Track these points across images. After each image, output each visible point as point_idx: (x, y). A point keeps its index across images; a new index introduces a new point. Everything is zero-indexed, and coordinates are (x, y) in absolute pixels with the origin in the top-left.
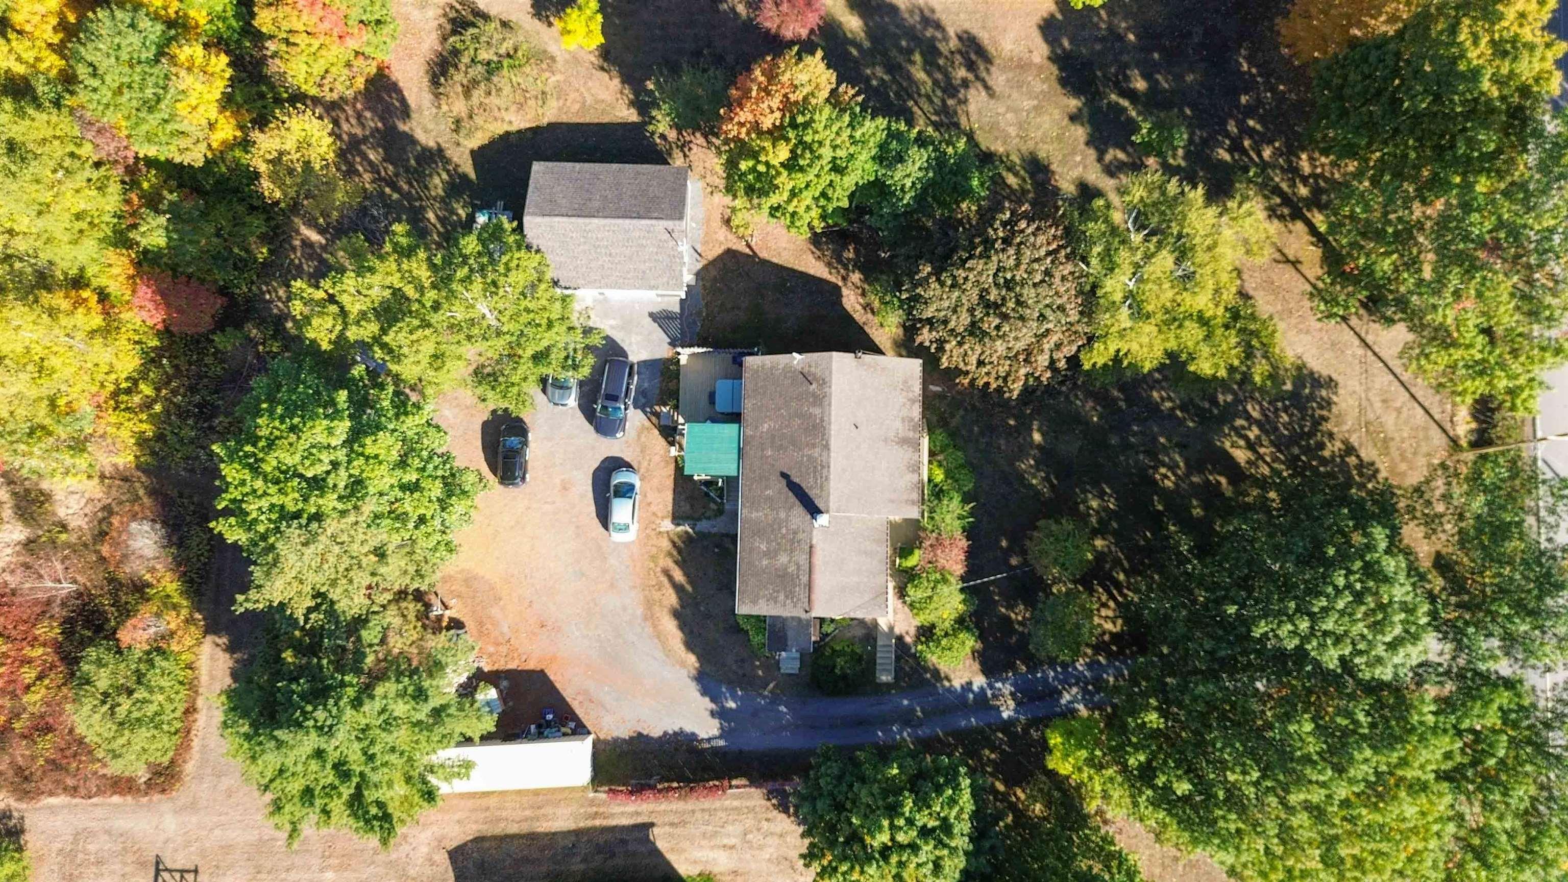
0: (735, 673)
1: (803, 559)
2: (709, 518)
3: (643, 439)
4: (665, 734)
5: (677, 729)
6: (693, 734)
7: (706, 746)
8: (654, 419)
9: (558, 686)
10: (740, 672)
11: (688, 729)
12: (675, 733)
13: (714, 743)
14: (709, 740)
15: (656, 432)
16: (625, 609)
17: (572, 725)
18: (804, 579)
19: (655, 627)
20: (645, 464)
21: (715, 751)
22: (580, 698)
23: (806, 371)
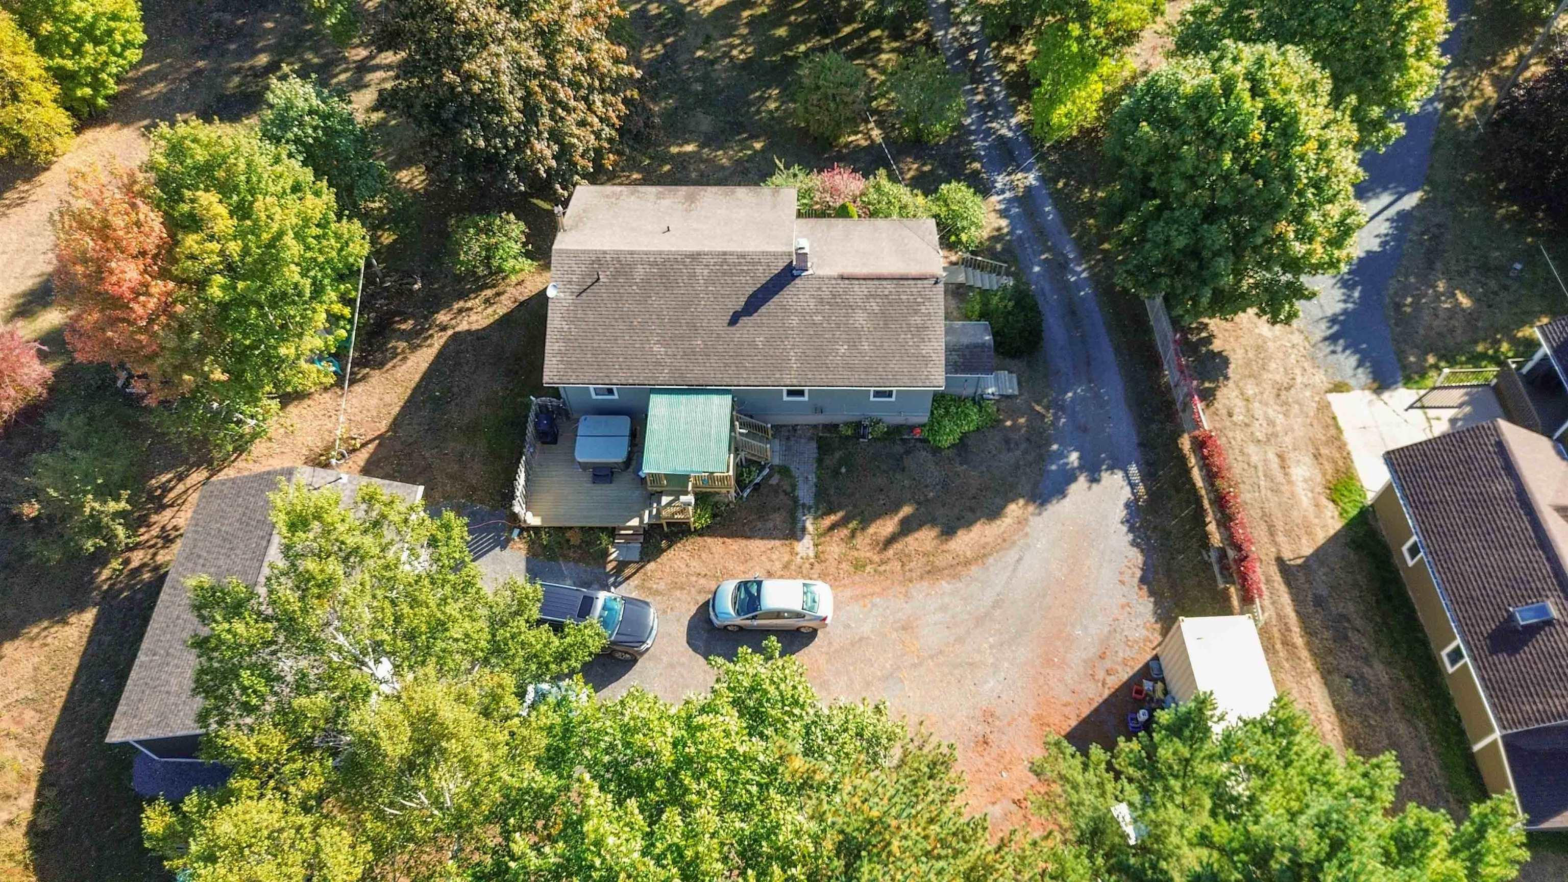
0: (1025, 452)
1: (860, 289)
2: (794, 487)
3: (662, 586)
4: (1134, 544)
5: (1125, 529)
6: (1127, 505)
7: (1141, 489)
8: (628, 572)
9: (1086, 712)
10: (1023, 446)
11: (1121, 513)
12: (1131, 529)
13: (1136, 479)
14: (1132, 486)
15: (651, 566)
16: (944, 608)
17: (1147, 685)
18: (889, 286)
19: (967, 563)
20: (702, 581)
21: (1148, 476)
22: (1101, 675)
23: (576, 288)
